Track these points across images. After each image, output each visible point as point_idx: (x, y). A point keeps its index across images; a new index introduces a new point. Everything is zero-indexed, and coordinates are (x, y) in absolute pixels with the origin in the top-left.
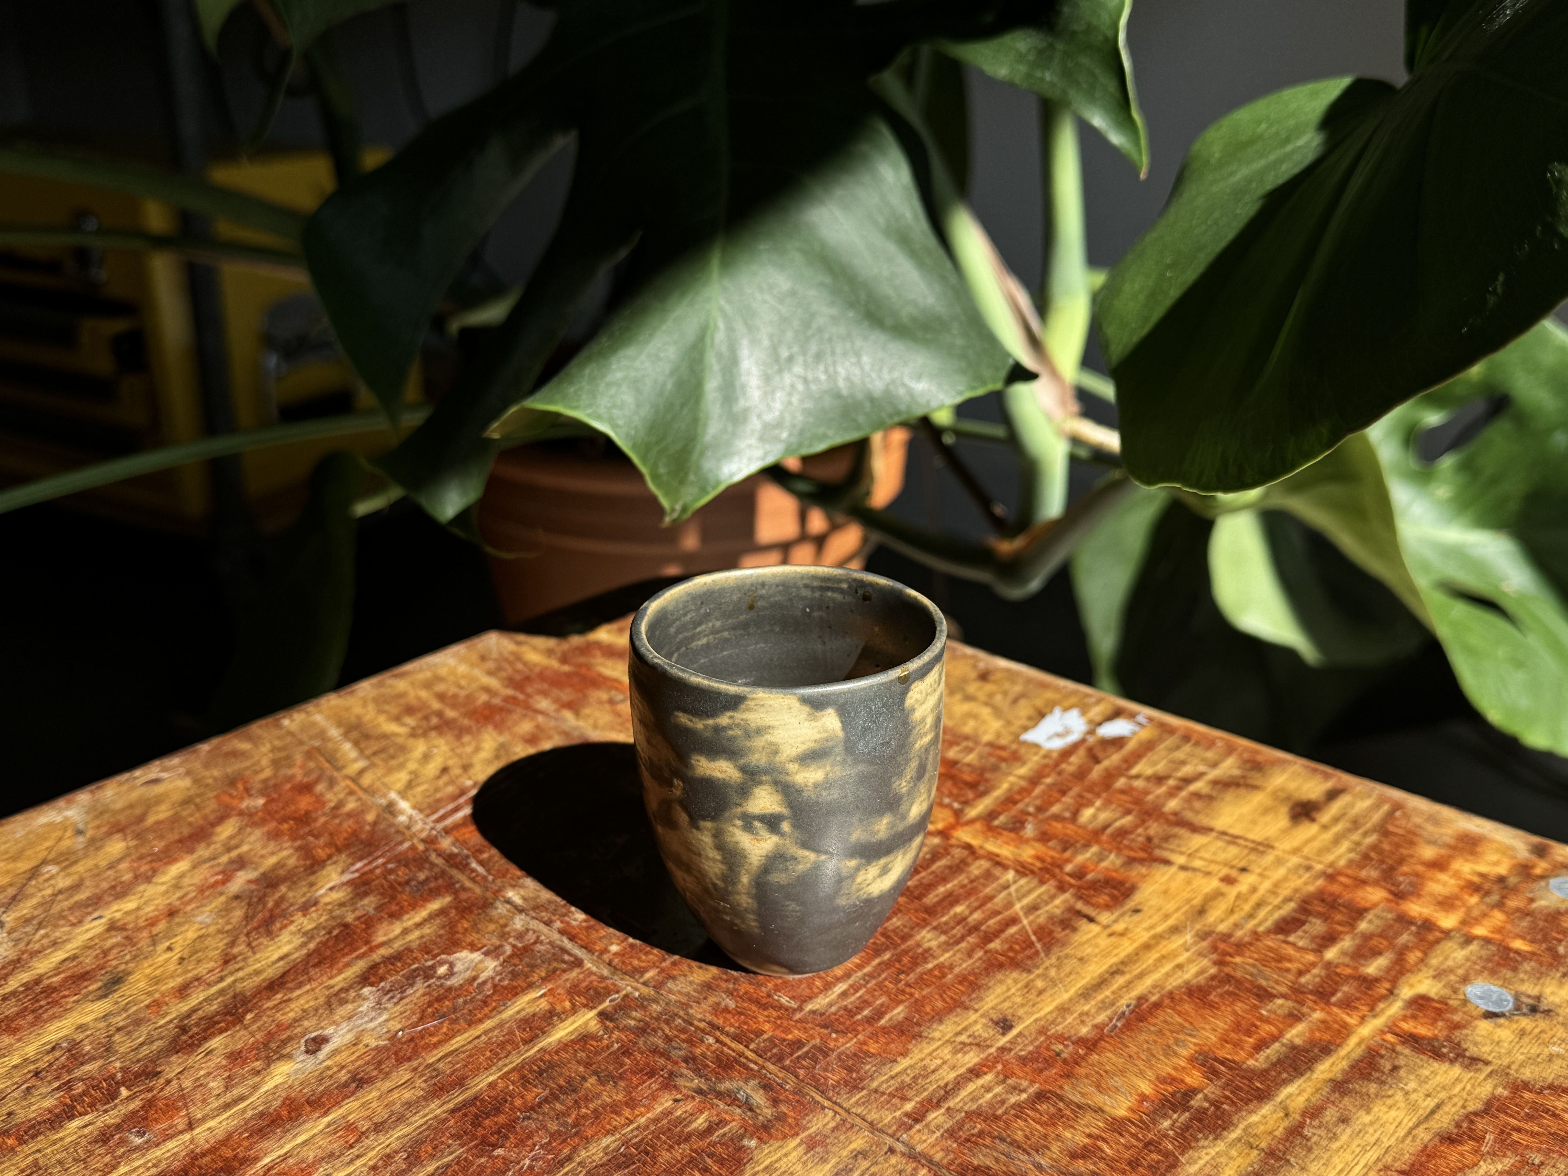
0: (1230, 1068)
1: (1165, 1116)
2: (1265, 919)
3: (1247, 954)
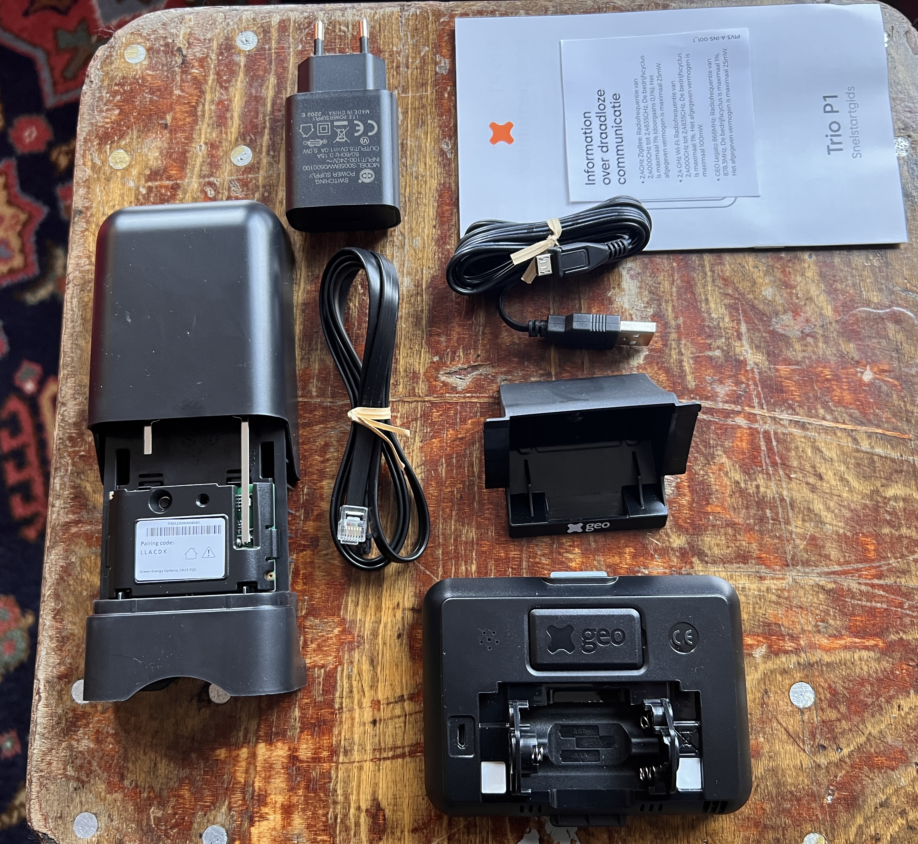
0: (300, 545)
1: (308, 494)
2: (342, 680)
3: (334, 640)
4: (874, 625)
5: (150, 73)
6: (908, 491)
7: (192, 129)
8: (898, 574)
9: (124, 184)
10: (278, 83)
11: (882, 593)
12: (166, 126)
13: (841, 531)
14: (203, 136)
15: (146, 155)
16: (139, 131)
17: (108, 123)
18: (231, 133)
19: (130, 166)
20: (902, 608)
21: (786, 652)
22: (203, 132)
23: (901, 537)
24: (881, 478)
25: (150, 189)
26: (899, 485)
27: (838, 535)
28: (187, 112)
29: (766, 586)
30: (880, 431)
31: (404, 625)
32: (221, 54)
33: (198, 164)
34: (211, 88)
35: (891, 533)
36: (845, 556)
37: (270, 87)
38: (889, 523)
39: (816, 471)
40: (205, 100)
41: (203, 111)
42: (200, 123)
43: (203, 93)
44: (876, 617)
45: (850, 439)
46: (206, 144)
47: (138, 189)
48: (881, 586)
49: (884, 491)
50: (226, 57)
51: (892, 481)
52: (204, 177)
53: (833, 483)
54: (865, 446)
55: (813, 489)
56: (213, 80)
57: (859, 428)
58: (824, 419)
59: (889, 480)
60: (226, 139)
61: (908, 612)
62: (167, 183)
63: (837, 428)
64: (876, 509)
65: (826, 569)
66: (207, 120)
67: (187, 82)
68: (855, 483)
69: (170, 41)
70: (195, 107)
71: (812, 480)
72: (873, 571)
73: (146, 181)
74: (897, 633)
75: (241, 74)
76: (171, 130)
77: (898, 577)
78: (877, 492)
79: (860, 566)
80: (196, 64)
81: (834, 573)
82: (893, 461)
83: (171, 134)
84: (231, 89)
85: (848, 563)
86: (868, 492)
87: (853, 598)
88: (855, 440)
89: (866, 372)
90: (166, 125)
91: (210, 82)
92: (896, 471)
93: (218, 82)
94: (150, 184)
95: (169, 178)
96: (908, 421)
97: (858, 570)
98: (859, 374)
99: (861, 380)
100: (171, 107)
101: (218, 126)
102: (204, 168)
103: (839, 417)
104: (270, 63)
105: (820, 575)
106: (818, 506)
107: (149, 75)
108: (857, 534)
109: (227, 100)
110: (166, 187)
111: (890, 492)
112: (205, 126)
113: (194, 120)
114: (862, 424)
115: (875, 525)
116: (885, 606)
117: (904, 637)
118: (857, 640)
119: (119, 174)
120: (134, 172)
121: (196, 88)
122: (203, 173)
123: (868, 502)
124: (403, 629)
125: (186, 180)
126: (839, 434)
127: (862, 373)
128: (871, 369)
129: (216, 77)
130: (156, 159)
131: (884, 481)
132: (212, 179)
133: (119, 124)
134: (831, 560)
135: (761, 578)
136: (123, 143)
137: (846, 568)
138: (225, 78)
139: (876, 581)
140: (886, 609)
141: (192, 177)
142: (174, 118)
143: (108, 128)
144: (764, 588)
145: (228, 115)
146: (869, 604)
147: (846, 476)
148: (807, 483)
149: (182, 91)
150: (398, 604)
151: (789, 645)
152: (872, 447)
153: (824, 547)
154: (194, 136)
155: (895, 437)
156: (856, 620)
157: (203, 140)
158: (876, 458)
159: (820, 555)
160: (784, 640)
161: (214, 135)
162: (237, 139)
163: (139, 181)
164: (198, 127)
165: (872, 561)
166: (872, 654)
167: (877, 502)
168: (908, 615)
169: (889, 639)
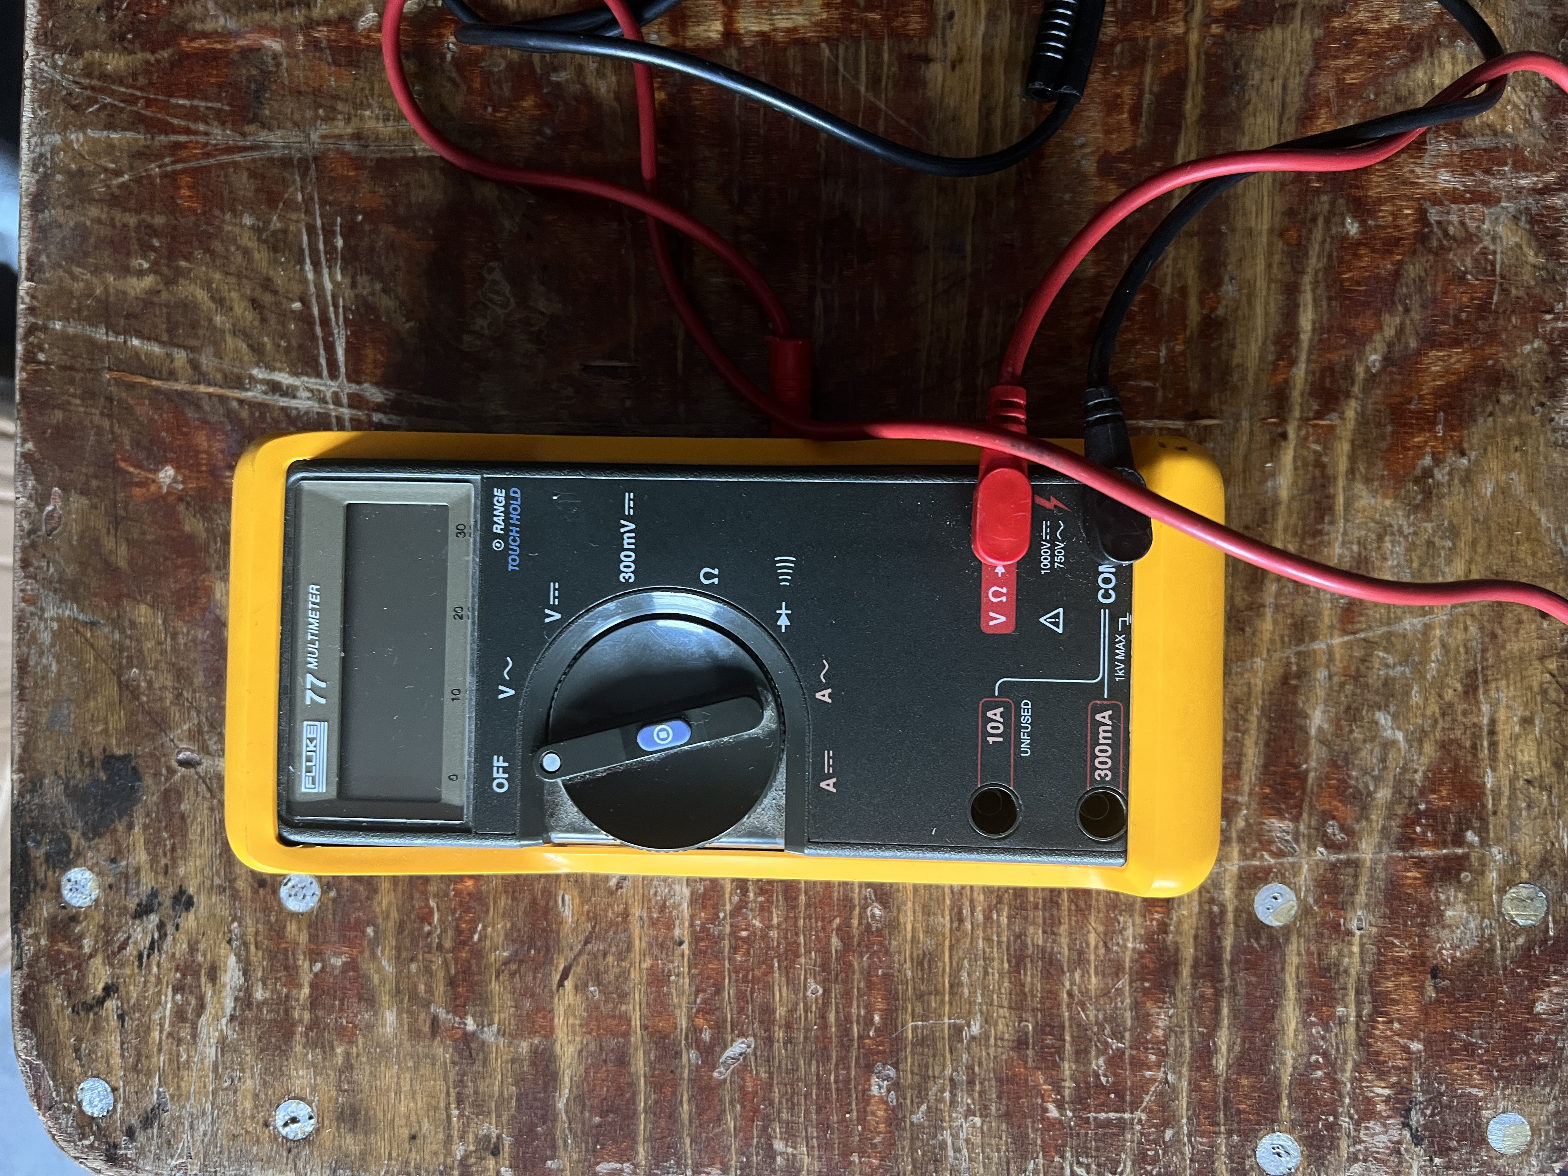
4: (192, 71)
5: (1474, 1091)
6: (121, 285)
7: (1379, 965)
8: (148, 151)
9: (1513, 851)
10: (1210, 1060)
11: (175, 121)
12: (1435, 973)
13: (228, 216)
14: (1356, 949)
15: (1470, 912)
16: (1491, 965)
17: (1557, 983)
18: (1299, 954)
19: (1502, 891)
20: (148, 100)
21: (327, 22)
22: (1356, 959)
23: (138, 212)
24: (160, 305)
25: (1459, 840)
26: (133, 293)
27: (234, 211)
28: (1395, 1002)
29: (352, 125)
30: (154, 383)
31: (943, 34)
32: (1330, 1127)
33: (1363, 889)
34: (1346, 1052)
35: (152, 217)
36: (226, 176)
37: (1224, 1048)
38: (153, 231)
39: (261, 314)
40: (1358, 1028)
41: (1359, 1004)
42: (1365, 978)
43: (1362, 1043)
44: (187, 83)
45: (204, 368)
46: (1350, 933)
47: (1484, 842)
48: (175, 130)
49: (157, 284)
50: (1320, 1119)
51: (143, 300)
52: (1348, 863)
53: (234, 295)
54: (180, 356)
55: (267, 284)
56: (1343, 1070)
57: (187, 388)
58: (241, 402)
59: (148, 301)
60: (1308, 940)
61: (139, 94)
62: (1426, 852)
63: (221, 387)
64: (172, 254)
65: (256, 154)
66: (1351, 983)
67: (1398, 1068)
68: (202, 295)
69: (1437, 1160)
70: (1376, 1012)
71: (267, 298)
72: (184, 154)
73: (1466, 856)
74: (158, 61)
75: (1286, 1079)
76: (1423, 964)
77: (148, 147)
78: (169, 282)
79: (204, 163)
80: (1380, 1107)
81: (245, 149)
82: (140, 335)
83: (1423, 955)
84: (1306, 1049)
85: (222, 166)
86: (182, 281)
87: (219, 112)
88: (195, 365)
89: (168, 481)
90: (1434, 977)
91: (1350, 1065)
92: (136, 317)
93: (1333, 1065)
94: (1459, 851)
95: (1420, 863)
96: (109, 399)
97: (208, 155)
98: (180, 478)
99: (177, 469)
100: (1427, 1014)
101: (1328, 970)
102: (1351, 881)
103: (218, 405)
104: (1226, 1101)
105: (266, 146)
106: (261, 257)
107: (1476, 1086)
108: (204, 213)
109: (1313, 1024)
110: (1425, 843)
111: (149, 281)
112: (1353, 972)
113: (1378, 984)
114: (181, 394)
115: (175, 228)
116: (173, 101)
117: (149, 56)
118: (218, 46)
119: (1525, 875)
120: (1493, 876)
121: (1378, 1053)
122: (1350, 870)
123: (183, 263)
124: (944, 28)
125: (1384, 856)
126: (219, 376)
127: (175, 481)
128: (160, 488)
129: (1339, 1076)
130: (1448, 903)
131: (156, 300)
132: (1333, 858)
133: (1533, 980)
134: (248, 169)
135: (357, 136)
136: (1521, 940)
137: (225, 158)
138: (1319, 1073)
139: (182, 138)
140: (172, 95)
141: (1375, 862)
142: (1421, 989)
143: (1555, 974)
144: (354, 120)
145: (1307, 992)
146: (196, 102)
147: (213, 306)
148: (275, 293)
149: (1406, 1050)
150: (953, 68)
151: (322, 33)
152: (169, 355)
153: (257, 191)
154: (1374, 949)
155: (133, 373)
156: (217, 76)
157: (1356, 940)
158: (165, 337)
159: (263, 177)
160: (329, 41)
161: (1334, 951)
162: (1287, 941)
163: (1481, 858)
164: (1368, 968)
165: (184, 171)
166: (198, 27)
167: (168, 266)
168: (140, 89)
169: (170, 50)
